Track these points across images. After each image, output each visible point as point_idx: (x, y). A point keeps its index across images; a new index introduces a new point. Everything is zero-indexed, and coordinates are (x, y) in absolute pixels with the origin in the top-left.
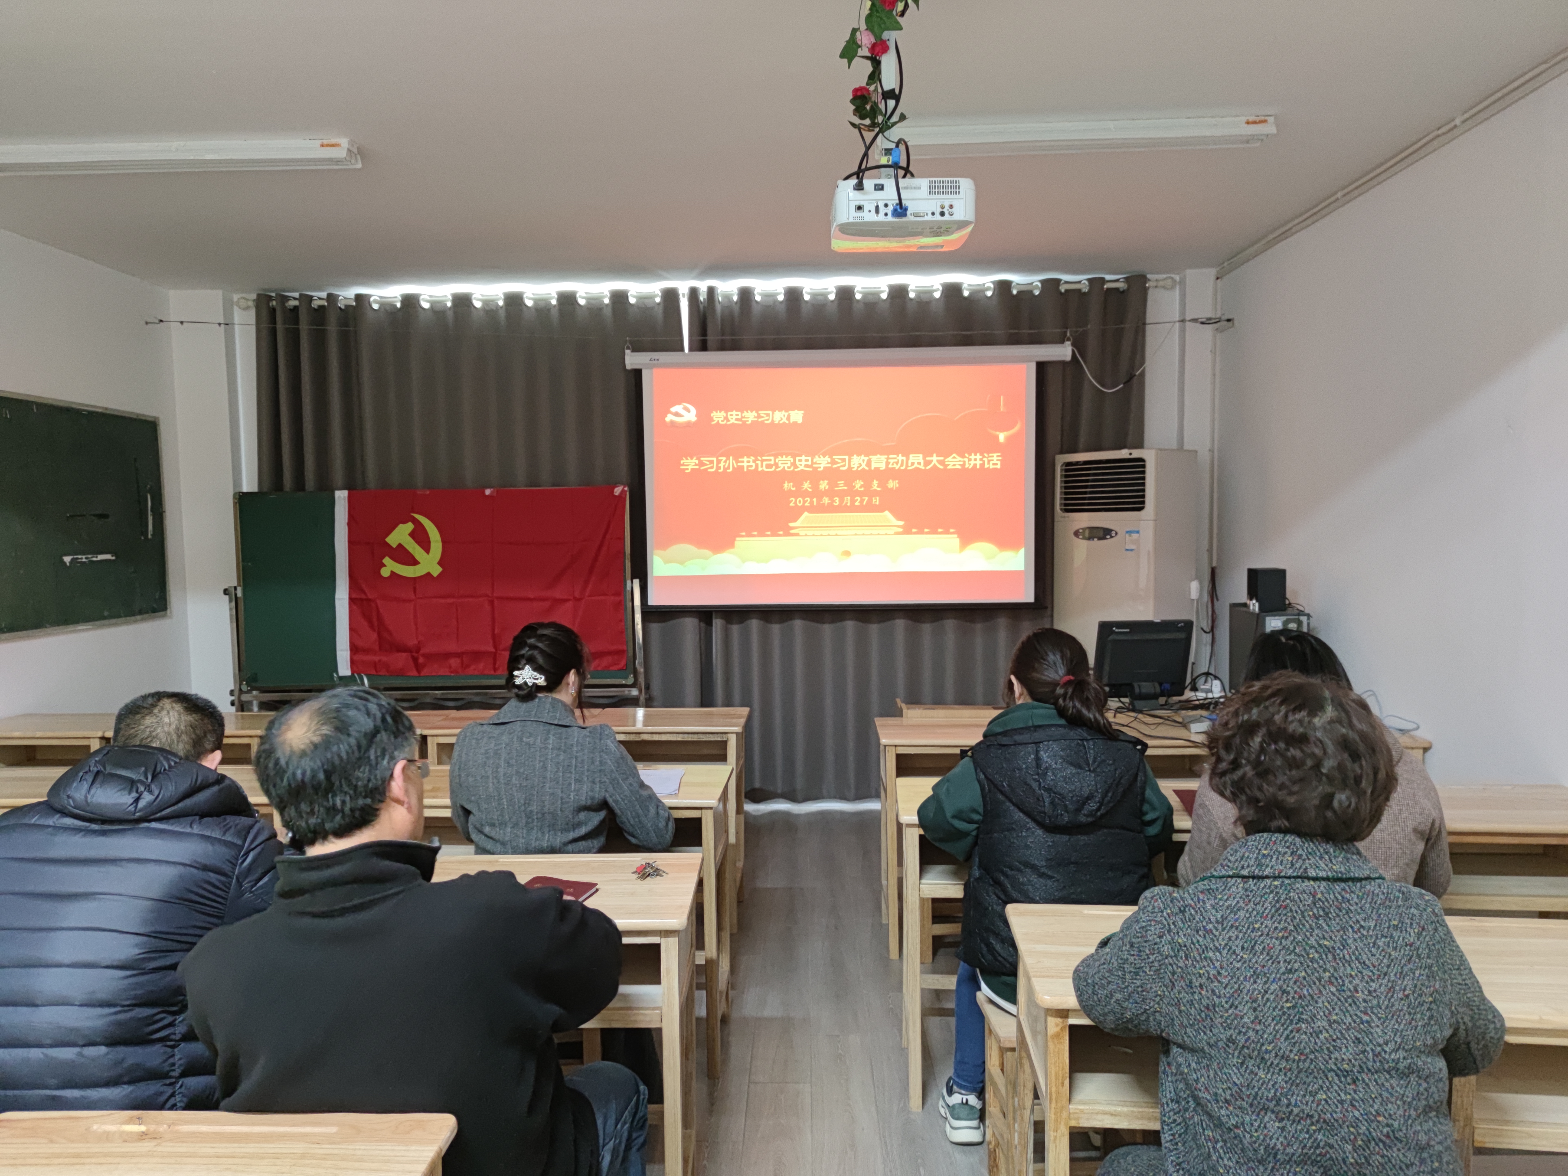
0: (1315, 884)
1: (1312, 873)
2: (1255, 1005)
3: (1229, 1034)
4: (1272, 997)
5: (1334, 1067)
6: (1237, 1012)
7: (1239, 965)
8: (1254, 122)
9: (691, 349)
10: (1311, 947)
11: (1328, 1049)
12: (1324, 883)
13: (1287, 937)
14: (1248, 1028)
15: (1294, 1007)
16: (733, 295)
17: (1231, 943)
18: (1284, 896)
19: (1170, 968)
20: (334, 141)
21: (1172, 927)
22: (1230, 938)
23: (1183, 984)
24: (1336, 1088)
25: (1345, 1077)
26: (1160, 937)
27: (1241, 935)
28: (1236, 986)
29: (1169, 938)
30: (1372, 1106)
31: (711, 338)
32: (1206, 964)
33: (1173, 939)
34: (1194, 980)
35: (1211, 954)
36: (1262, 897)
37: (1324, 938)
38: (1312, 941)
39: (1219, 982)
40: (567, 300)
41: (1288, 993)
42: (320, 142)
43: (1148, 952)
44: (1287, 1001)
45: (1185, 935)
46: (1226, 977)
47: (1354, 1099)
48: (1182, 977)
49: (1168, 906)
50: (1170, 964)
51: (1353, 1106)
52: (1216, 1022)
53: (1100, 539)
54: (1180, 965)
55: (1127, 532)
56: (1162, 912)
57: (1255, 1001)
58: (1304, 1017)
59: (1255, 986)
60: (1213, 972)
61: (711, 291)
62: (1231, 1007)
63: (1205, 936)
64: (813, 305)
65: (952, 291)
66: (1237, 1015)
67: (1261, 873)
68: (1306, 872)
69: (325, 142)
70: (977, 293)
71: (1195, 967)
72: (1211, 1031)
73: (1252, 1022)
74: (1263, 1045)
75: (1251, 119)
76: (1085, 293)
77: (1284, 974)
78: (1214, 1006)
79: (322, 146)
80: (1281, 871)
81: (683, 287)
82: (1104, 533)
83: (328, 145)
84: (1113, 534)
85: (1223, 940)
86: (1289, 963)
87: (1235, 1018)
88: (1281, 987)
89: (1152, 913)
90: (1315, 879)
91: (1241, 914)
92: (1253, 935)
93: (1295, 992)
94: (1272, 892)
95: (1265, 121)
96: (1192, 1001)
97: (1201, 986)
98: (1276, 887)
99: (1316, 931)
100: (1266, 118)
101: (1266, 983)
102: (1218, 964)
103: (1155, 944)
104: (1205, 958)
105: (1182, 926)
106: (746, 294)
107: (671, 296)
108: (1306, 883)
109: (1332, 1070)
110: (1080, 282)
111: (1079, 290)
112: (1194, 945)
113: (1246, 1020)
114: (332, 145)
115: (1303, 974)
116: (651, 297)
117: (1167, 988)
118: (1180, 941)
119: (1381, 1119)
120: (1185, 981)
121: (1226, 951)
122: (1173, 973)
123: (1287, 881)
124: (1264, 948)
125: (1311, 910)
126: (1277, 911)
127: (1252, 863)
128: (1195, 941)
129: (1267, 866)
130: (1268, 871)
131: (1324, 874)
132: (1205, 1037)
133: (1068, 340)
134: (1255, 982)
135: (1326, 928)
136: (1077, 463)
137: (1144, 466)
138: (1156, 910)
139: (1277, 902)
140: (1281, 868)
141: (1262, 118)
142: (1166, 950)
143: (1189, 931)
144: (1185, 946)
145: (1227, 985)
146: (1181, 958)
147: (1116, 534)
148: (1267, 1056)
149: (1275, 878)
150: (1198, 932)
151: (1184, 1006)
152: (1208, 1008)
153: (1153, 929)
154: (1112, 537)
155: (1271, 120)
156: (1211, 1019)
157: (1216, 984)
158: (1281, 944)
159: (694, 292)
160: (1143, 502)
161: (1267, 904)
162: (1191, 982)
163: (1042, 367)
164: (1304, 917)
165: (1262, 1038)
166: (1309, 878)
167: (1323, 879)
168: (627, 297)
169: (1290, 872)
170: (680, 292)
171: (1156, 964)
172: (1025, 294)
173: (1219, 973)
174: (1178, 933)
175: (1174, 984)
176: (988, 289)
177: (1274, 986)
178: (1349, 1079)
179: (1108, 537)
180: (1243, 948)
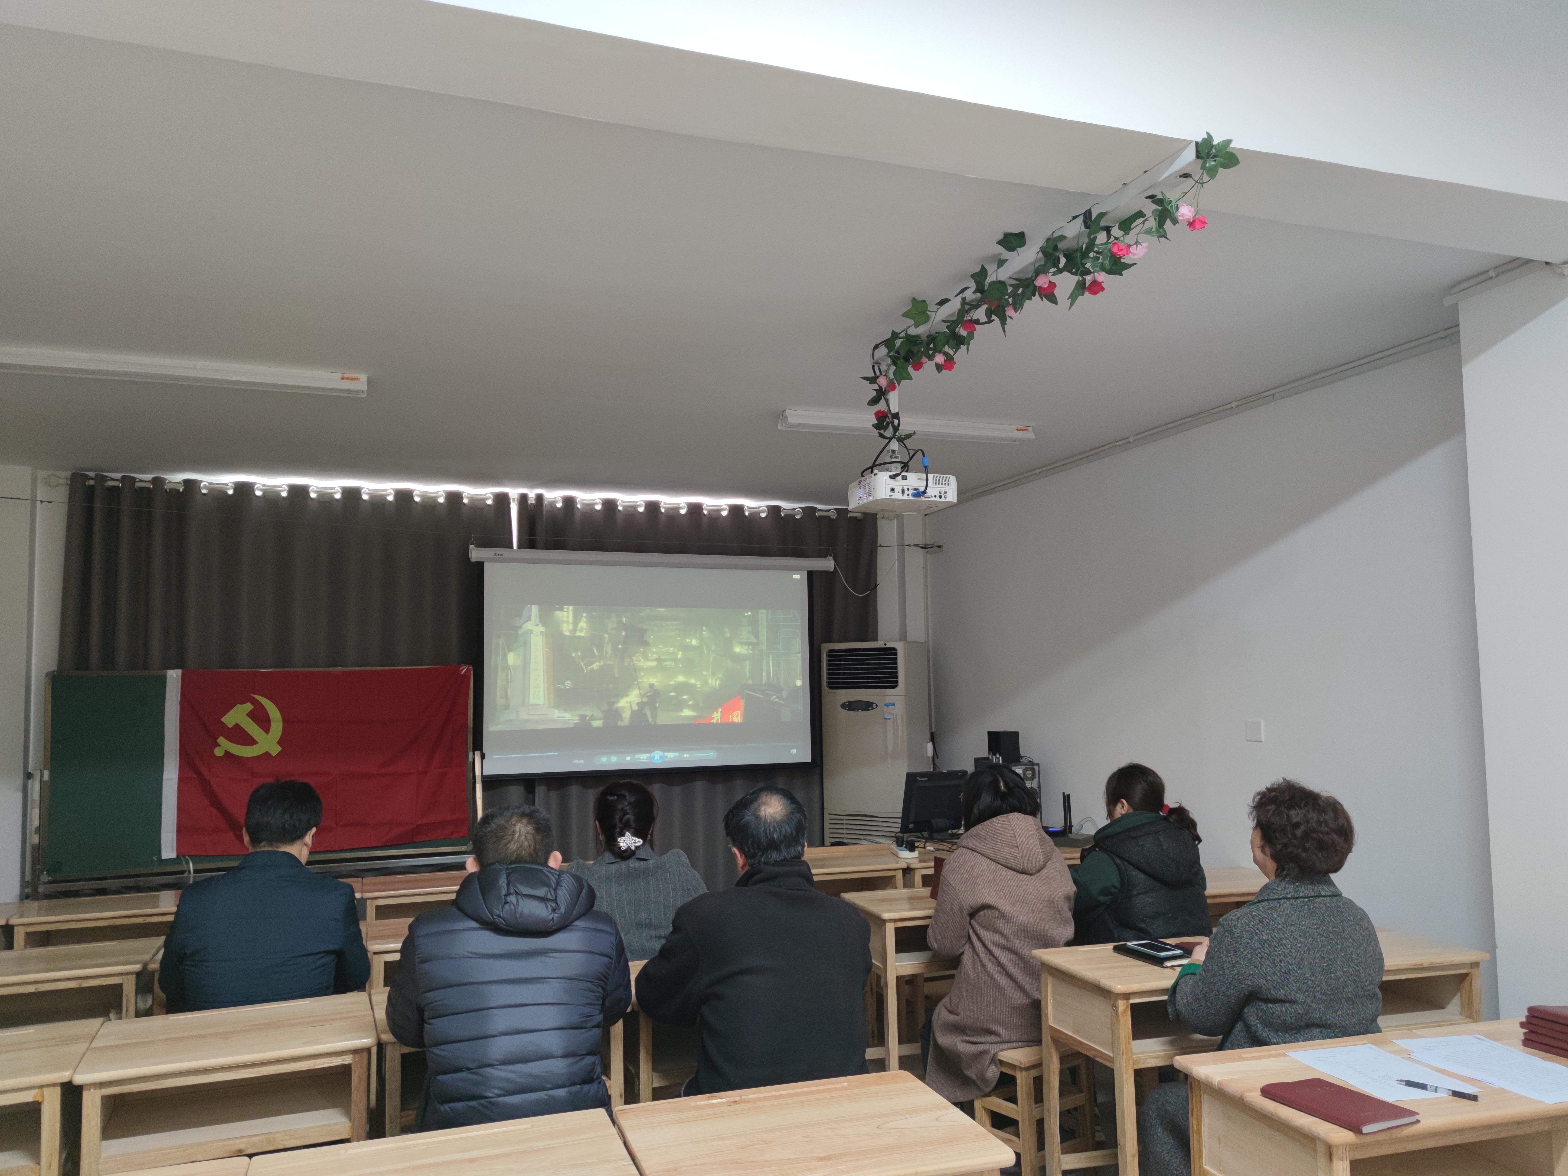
0: (1325, 899)
1: (1323, 893)
2: (1311, 966)
3: (1298, 985)
4: (1318, 961)
5: (1345, 996)
6: (1302, 972)
7: (1299, 945)
8: (1021, 430)
9: (520, 546)
10: (1330, 933)
11: (1343, 986)
12: (1328, 898)
13: (1319, 928)
14: (1309, 979)
15: (1328, 965)
16: (557, 502)
17: (1293, 934)
18: (1312, 907)
19: (1259, 955)
20: (353, 375)
21: (1257, 931)
22: (1292, 931)
23: (1269, 963)
24: (1345, 1007)
25: (1349, 1001)
26: (1251, 939)
27: (1297, 929)
28: (1300, 957)
29: (1256, 938)
30: (1360, 1016)
31: (540, 538)
32: (1282, 948)
33: (1259, 938)
34: (1276, 958)
35: (1284, 942)
36: (1301, 907)
37: (1335, 927)
38: (1330, 929)
39: (1291, 956)
40: (404, 497)
41: (1324, 958)
42: (341, 375)
43: (1242, 950)
44: (1324, 962)
45: (1266, 934)
46: (1294, 952)
47: (1353, 1012)
48: (1268, 959)
49: (1251, 921)
50: (1259, 953)
51: (1353, 1016)
52: (1290, 980)
53: (863, 710)
54: (1266, 952)
55: (885, 705)
56: (1248, 925)
57: (1310, 964)
58: (1332, 970)
59: (1310, 955)
60: (1287, 951)
61: (540, 498)
62: (1299, 969)
63: (1278, 933)
64: (625, 514)
65: (736, 510)
66: (1302, 973)
67: (1298, 896)
68: (1320, 893)
69: (346, 376)
70: (755, 514)
71: (1276, 951)
72: (1287, 986)
73: (1310, 976)
74: (1315, 988)
75: (1019, 427)
76: (833, 519)
77: (1321, 948)
78: (1289, 971)
79: (343, 378)
80: (1308, 894)
81: (514, 492)
82: (867, 706)
83: (348, 379)
84: (874, 706)
85: (1289, 933)
86: (1322, 942)
87: (1301, 975)
88: (1321, 955)
89: (1242, 927)
90: (1324, 896)
91: (1293, 918)
92: (1303, 928)
93: (1327, 957)
94: (1305, 905)
95: (1027, 430)
96: (1275, 972)
97: (1281, 961)
98: (1307, 902)
99: (1331, 924)
100: (1028, 428)
101: (1314, 953)
102: (1289, 946)
103: (1248, 943)
104: (1281, 945)
105: (1263, 929)
106: (569, 502)
107: (502, 500)
108: (1321, 899)
109: (1344, 998)
110: (829, 511)
111: (829, 517)
112: (1273, 938)
113: (1307, 975)
114: (352, 379)
115: (1329, 947)
116: (483, 500)
117: (1257, 968)
118: (1264, 938)
119: (1364, 1022)
120: (1270, 961)
121: (1292, 939)
122: (1261, 958)
123: (1311, 899)
124: (1310, 935)
125: (1326, 912)
126: (1311, 914)
127: (1291, 890)
128: (1273, 936)
129: (1300, 892)
130: (1301, 894)
131: (1328, 893)
132: (1283, 992)
133: (831, 555)
134: (1309, 953)
135: (1335, 922)
136: (839, 651)
137: (896, 654)
138: (1244, 925)
139: (1310, 909)
140: (1308, 892)
141: (1026, 428)
142: (1257, 945)
143: (1268, 931)
144: (1268, 940)
145: (1295, 957)
146: (1267, 947)
147: (877, 706)
148: (1317, 994)
149: (1305, 898)
150: (1274, 931)
151: (1270, 976)
152: (1285, 973)
153: (1245, 936)
154: (873, 709)
155: (1030, 429)
156: (1288, 979)
157: (1290, 958)
158: (1317, 932)
159: (523, 498)
160: (897, 682)
161: (1305, 911)
162: (1274, 960)
163: (811, 574)
164: (1324, 916)
165: (1315, 984)
166: (1322, 896)
167: (1328, 896)
168: (462, 498)
169: (1313, 894)
170: (511, 496)
171: (1249, 956)
172: (790, 517)
173: (1290, 951)
174: (1262, 934)
175: (1262, 965)
176: (763, 512)
177: (1318, 955)
178: (1351, 1003)
179: (870, 708)
180: (1300, 936)
